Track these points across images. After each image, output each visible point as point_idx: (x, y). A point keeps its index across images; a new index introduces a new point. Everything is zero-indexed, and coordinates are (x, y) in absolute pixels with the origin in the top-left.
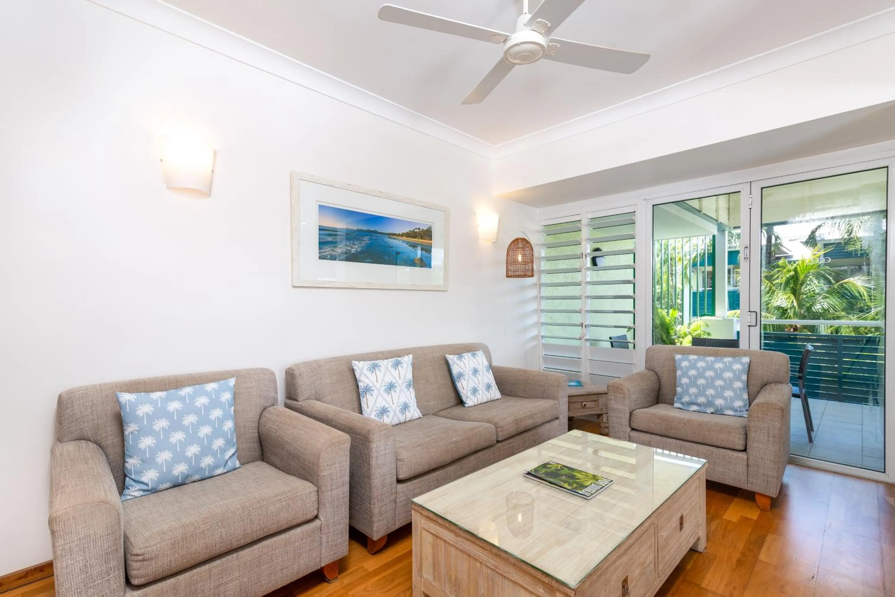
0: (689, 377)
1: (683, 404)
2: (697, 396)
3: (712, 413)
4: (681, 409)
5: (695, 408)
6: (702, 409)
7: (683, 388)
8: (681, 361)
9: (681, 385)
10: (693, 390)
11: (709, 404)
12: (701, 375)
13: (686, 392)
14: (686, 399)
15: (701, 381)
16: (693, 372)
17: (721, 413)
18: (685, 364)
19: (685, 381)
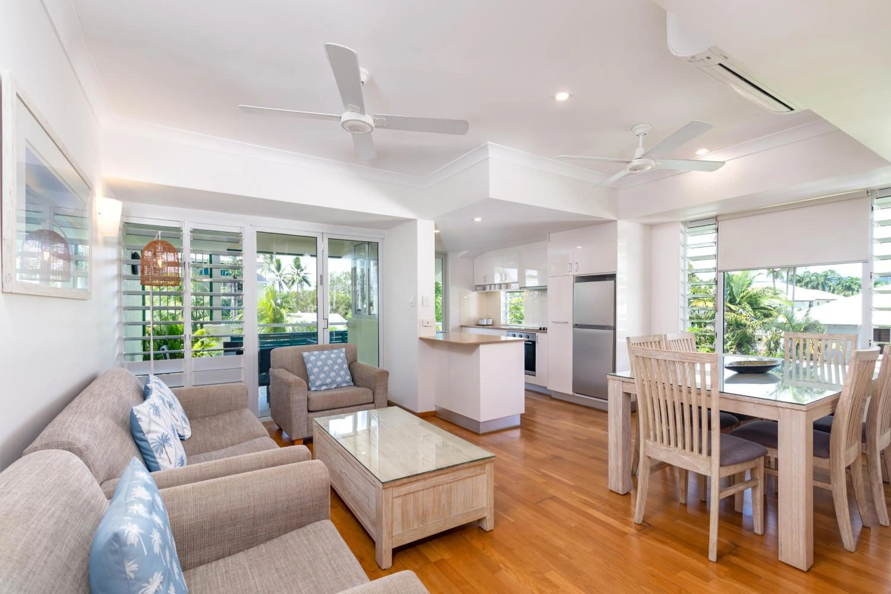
0: (318, 367)
1: (316, 387)
2: (325, 379)
3: (335, 388)
4: (316, 391)
5: (324, 388)
6: (329, 387)
7: (315, 376)
8: (309, 357)
9: (313, 374)
10: (322, 376)
11: (333, 382)
12: (325, 364)
13: (318, 378)
14: (318, 383)
15: (326, 368)
16: (319, 363)
17: (340, 386)
18: (312, 358)
19: (316, 370)
